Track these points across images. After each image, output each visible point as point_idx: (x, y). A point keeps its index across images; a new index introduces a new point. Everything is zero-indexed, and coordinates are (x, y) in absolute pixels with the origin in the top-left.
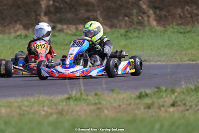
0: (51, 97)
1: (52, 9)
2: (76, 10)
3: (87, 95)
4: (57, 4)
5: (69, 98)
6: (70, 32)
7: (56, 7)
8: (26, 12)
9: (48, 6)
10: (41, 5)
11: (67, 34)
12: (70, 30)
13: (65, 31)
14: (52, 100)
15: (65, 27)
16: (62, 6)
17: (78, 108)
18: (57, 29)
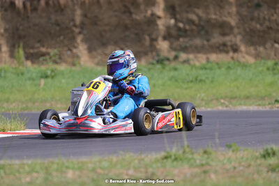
0: (143, 156)
1: (174, 32)
2: (207, 33)
3: (192, 154)
4: (181, 25)
5: (166, 158)
6: (197, 64)
7: (179, 29)
8: (137, 34)
9: (168, 28)
10: (157, 25)
11: (193, 66)
12: (198, 61)
13: (192, 62)
14: (143, 159)
15: (191, 56)
16: (187, 27)
17: (176, 172)
18: (181, 60)
